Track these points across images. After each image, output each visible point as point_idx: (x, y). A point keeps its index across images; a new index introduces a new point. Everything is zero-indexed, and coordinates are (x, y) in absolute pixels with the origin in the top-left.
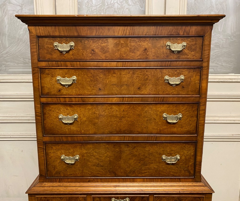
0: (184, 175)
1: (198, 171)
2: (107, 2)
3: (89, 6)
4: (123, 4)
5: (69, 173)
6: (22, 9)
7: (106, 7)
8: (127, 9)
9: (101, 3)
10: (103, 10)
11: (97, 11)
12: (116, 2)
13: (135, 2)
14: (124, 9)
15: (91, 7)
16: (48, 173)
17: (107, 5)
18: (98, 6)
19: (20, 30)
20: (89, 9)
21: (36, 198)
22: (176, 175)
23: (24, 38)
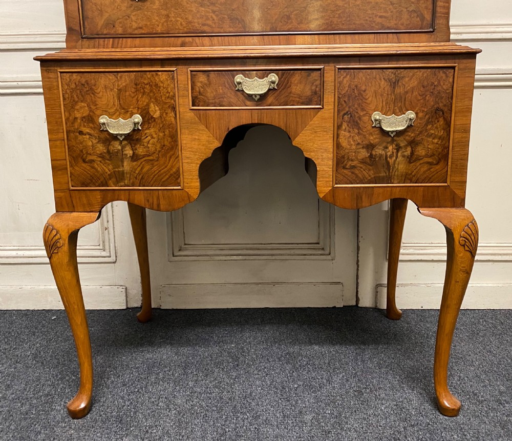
0: (409, 24)
1: (443, 14)
5: (135, 25)
16: (86, 23)
21: (59, 74)
22: (388, 25)
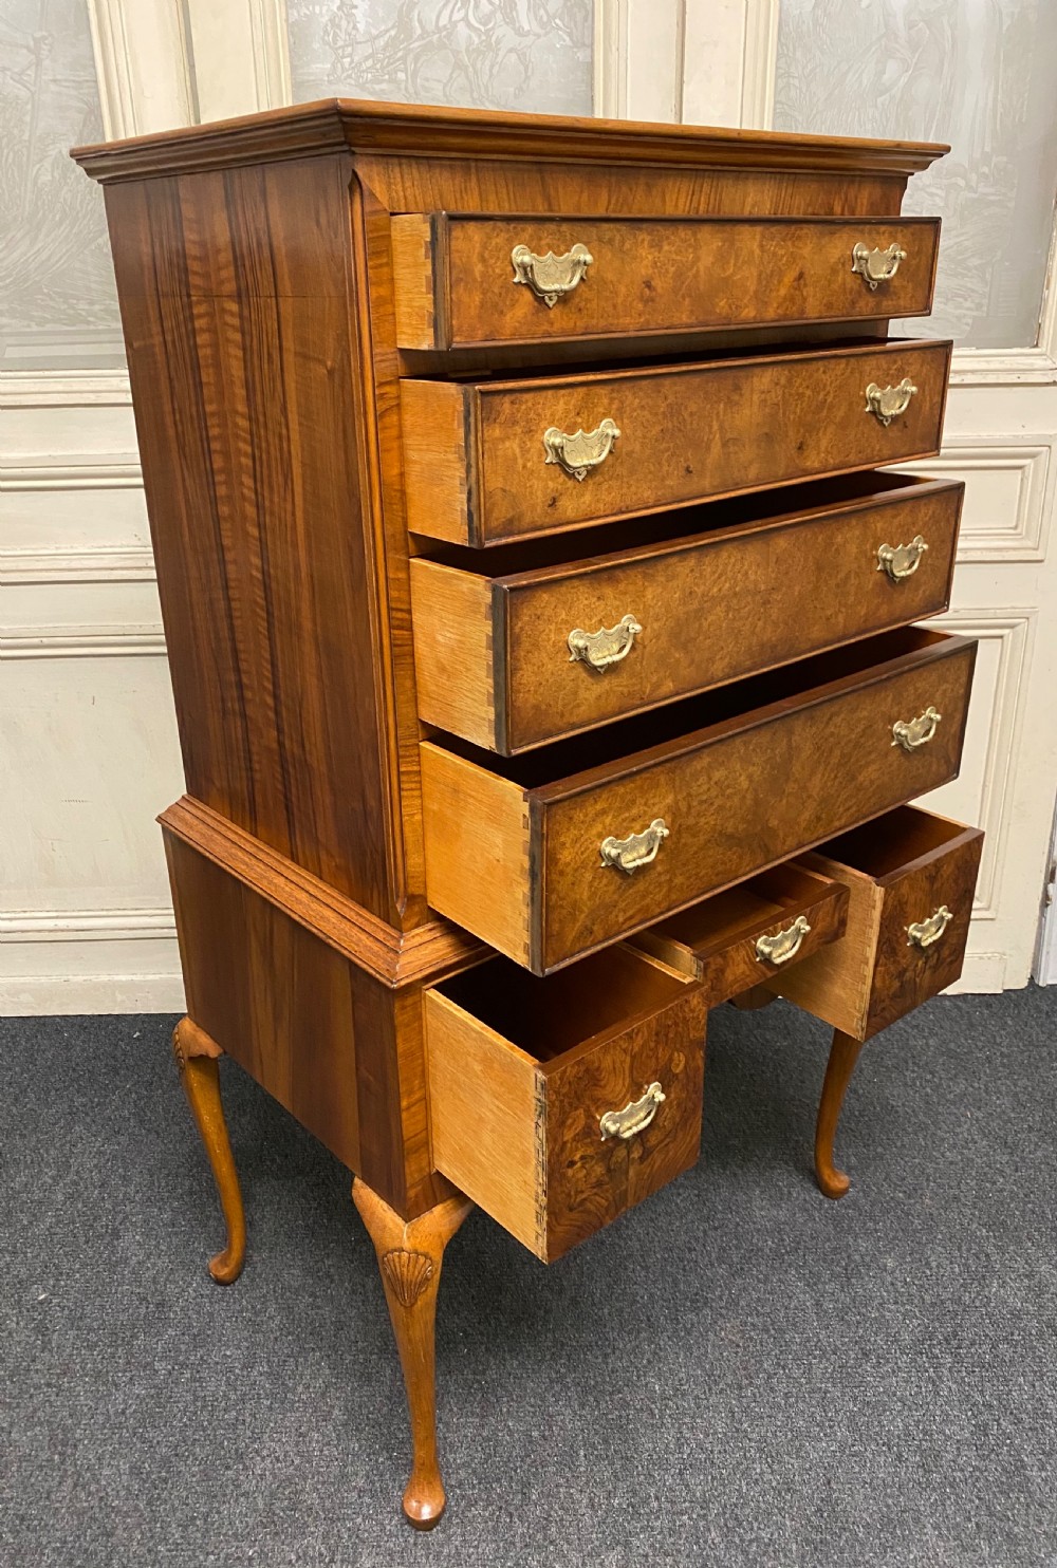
2: (420, 21)
3: (340, 43)
4: (493, 28)
6: (38, 64)
7: (417, 44)
8: (511, 50)
9: (393, 27)
10: (404, 59)
11: (378, 66)
12: (462, 20)
13: (545, 19)
14: (497, 55)
15: (350, 49)
17: (421, 37)
18: (382, 42)
19: (38, 166)
20: (342, 58)
23: (62, 200)
